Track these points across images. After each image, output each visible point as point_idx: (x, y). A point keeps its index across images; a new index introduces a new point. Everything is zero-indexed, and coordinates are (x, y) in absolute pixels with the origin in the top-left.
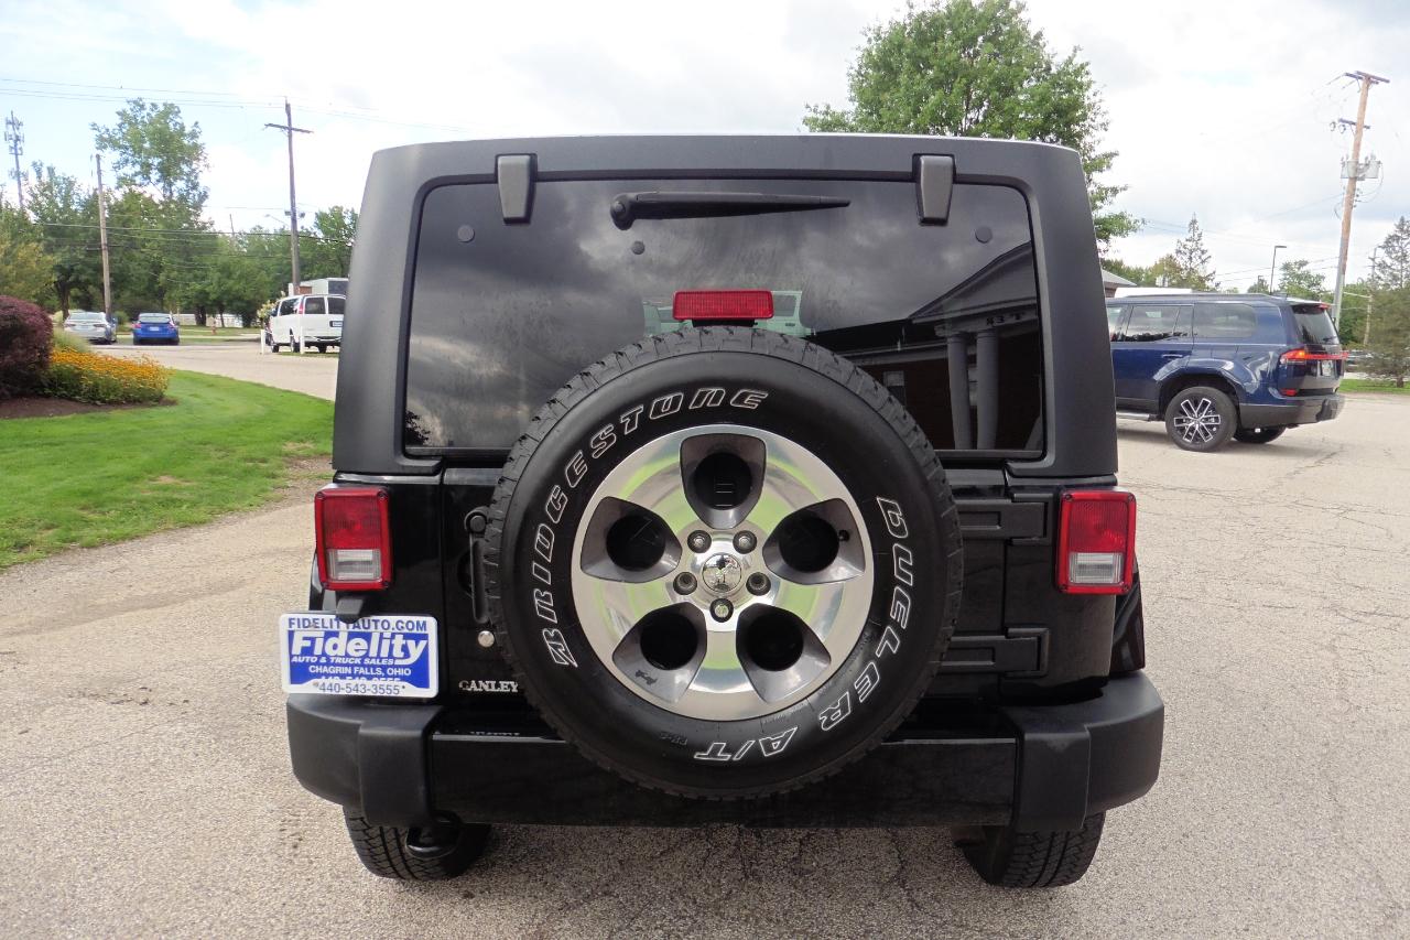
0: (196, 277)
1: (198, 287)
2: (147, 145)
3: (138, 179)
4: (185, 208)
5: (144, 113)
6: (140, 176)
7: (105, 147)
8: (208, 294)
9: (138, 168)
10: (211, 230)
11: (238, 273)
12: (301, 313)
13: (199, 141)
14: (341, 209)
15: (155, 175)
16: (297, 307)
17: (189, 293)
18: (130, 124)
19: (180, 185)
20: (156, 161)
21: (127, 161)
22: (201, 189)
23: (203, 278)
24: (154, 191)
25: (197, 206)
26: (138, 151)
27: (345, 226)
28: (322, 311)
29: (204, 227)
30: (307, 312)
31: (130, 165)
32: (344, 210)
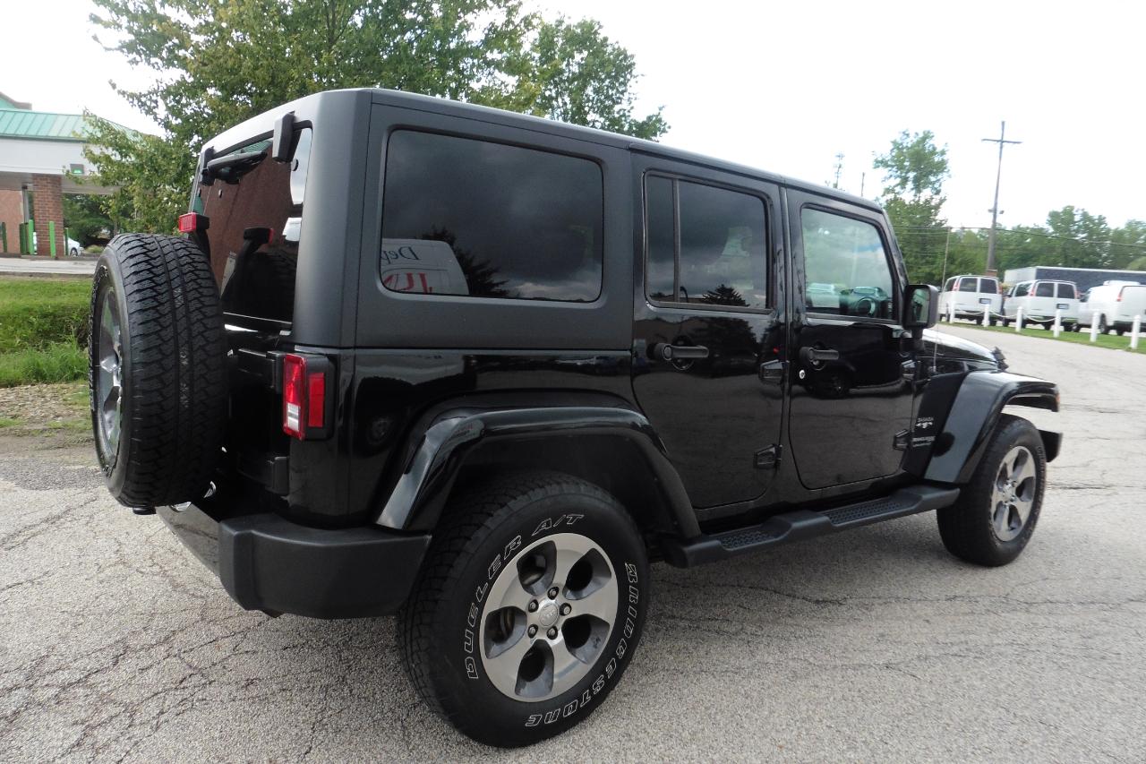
0: (927, 262)
1: (928, 270)
2: (907, 164)
3: (898, 189)
4: (928, 210)
5: (909, 140)
6: (899, 187)
7: (878, 167)
8: (934, 275)
9: (898, 180)
10: (945, 226)
11: (959, 260)
12: (1032, 295)
13: (945, 157)
14: (1072, 208)
15: (910, 185)
16: (1030, 291)
17: (920, 275)
18: (898, 148)
19: (926, 193)
20: (911, 175)
21: (891, 176)
22: (942, 195)
23: (933, 263)
24: (908, 196)
25: (937, 207)
26: (901, 168)
27: (1074, 223)
28: (1051, 295)
29: (941, 224)
30: (1037, 295)
31: (892, 178)
32: (1075, 209)
